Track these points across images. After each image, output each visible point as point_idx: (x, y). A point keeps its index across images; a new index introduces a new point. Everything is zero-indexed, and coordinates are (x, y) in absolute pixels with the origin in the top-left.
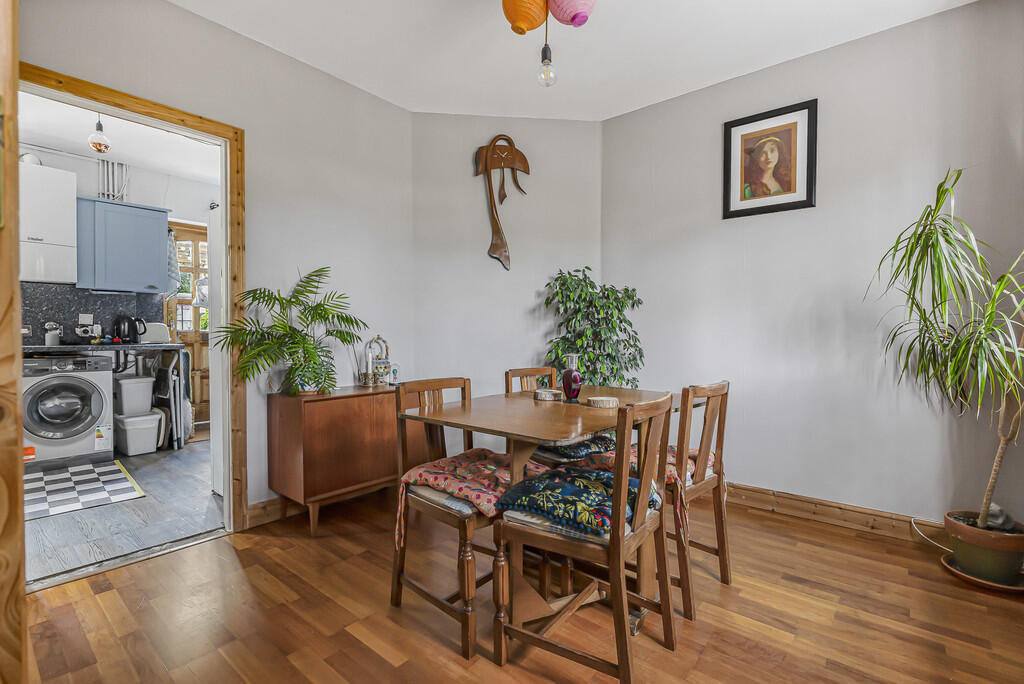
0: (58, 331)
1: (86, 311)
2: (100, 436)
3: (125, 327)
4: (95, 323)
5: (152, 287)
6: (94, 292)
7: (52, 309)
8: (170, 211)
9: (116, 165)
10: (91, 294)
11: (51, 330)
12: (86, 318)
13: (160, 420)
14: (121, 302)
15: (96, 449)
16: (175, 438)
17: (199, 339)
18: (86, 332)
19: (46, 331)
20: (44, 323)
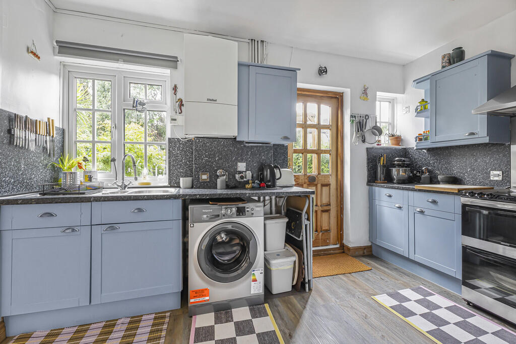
0: (225, 177)
1: (241, 161)
2: (255, 280)
3: (267, 173)
4: (247, 170)
5: (286, 138)
6: (247, 145)
7: (221, 159)
8: (299, 69)
9: (259, 42)
10: (245, 146)
11: (220, 176)
12: (242, 166)
13: (295, 262)
14: (264, 152)
15: (252, 292)
16: (307, 281)
17: (306, 181)
18: (242, 177)
19: (218, 177)
20: (217, 170)
